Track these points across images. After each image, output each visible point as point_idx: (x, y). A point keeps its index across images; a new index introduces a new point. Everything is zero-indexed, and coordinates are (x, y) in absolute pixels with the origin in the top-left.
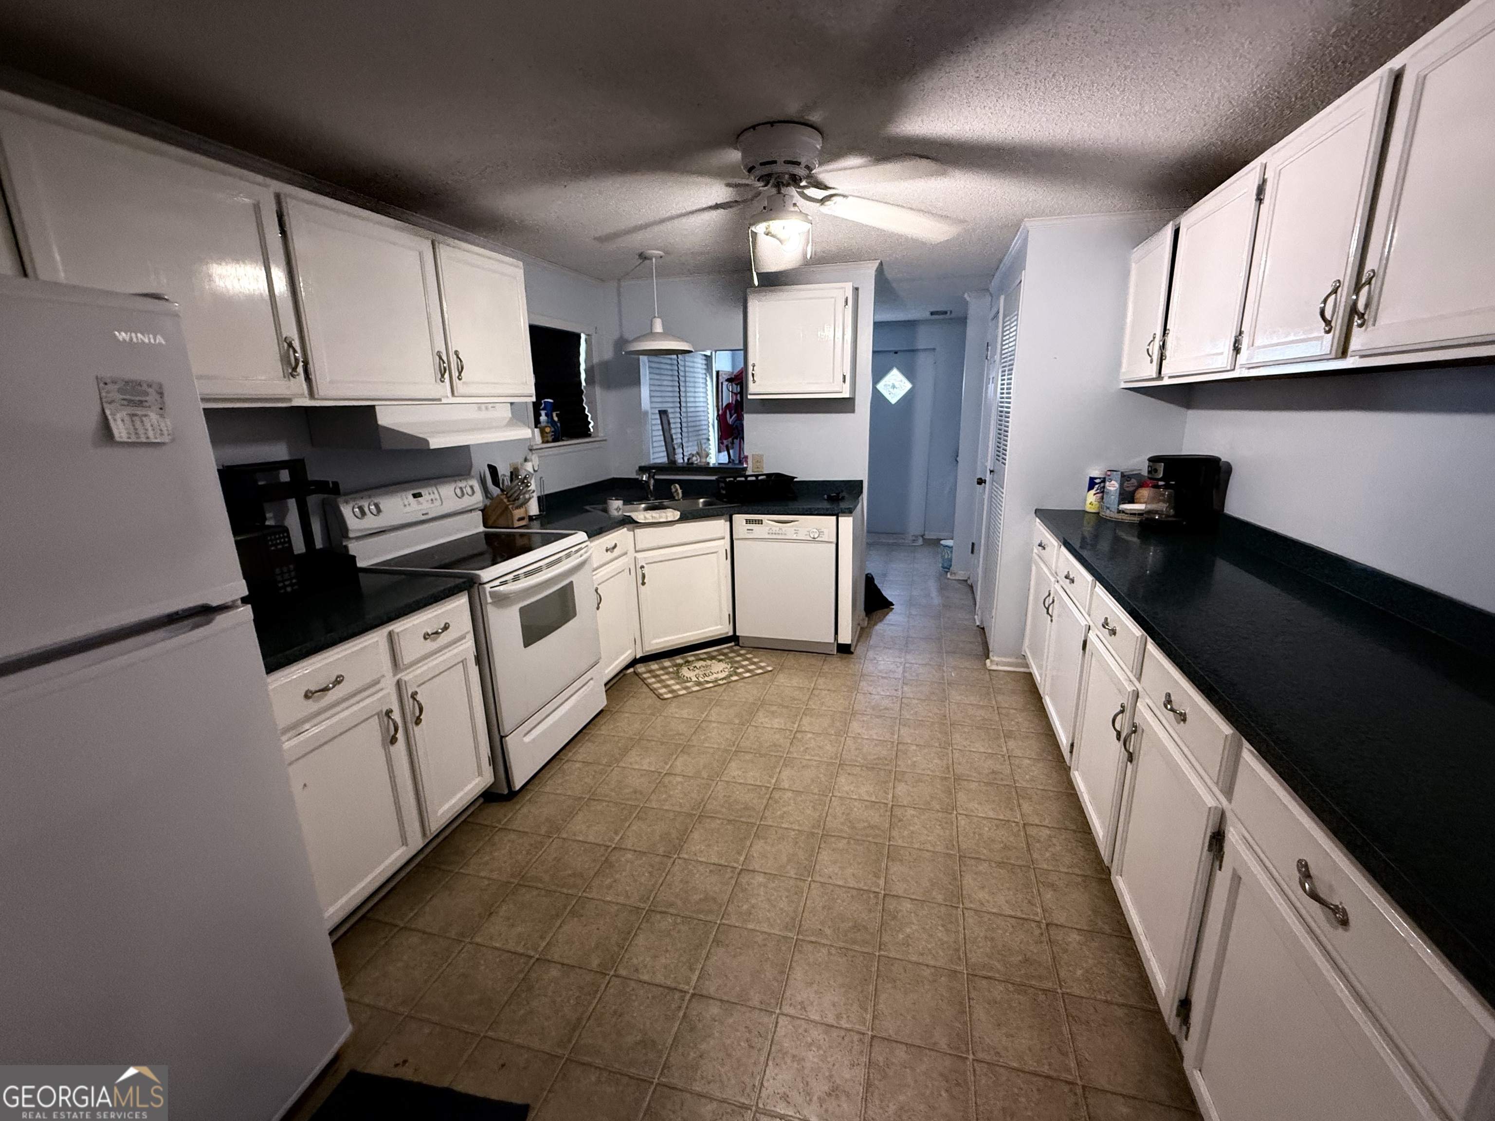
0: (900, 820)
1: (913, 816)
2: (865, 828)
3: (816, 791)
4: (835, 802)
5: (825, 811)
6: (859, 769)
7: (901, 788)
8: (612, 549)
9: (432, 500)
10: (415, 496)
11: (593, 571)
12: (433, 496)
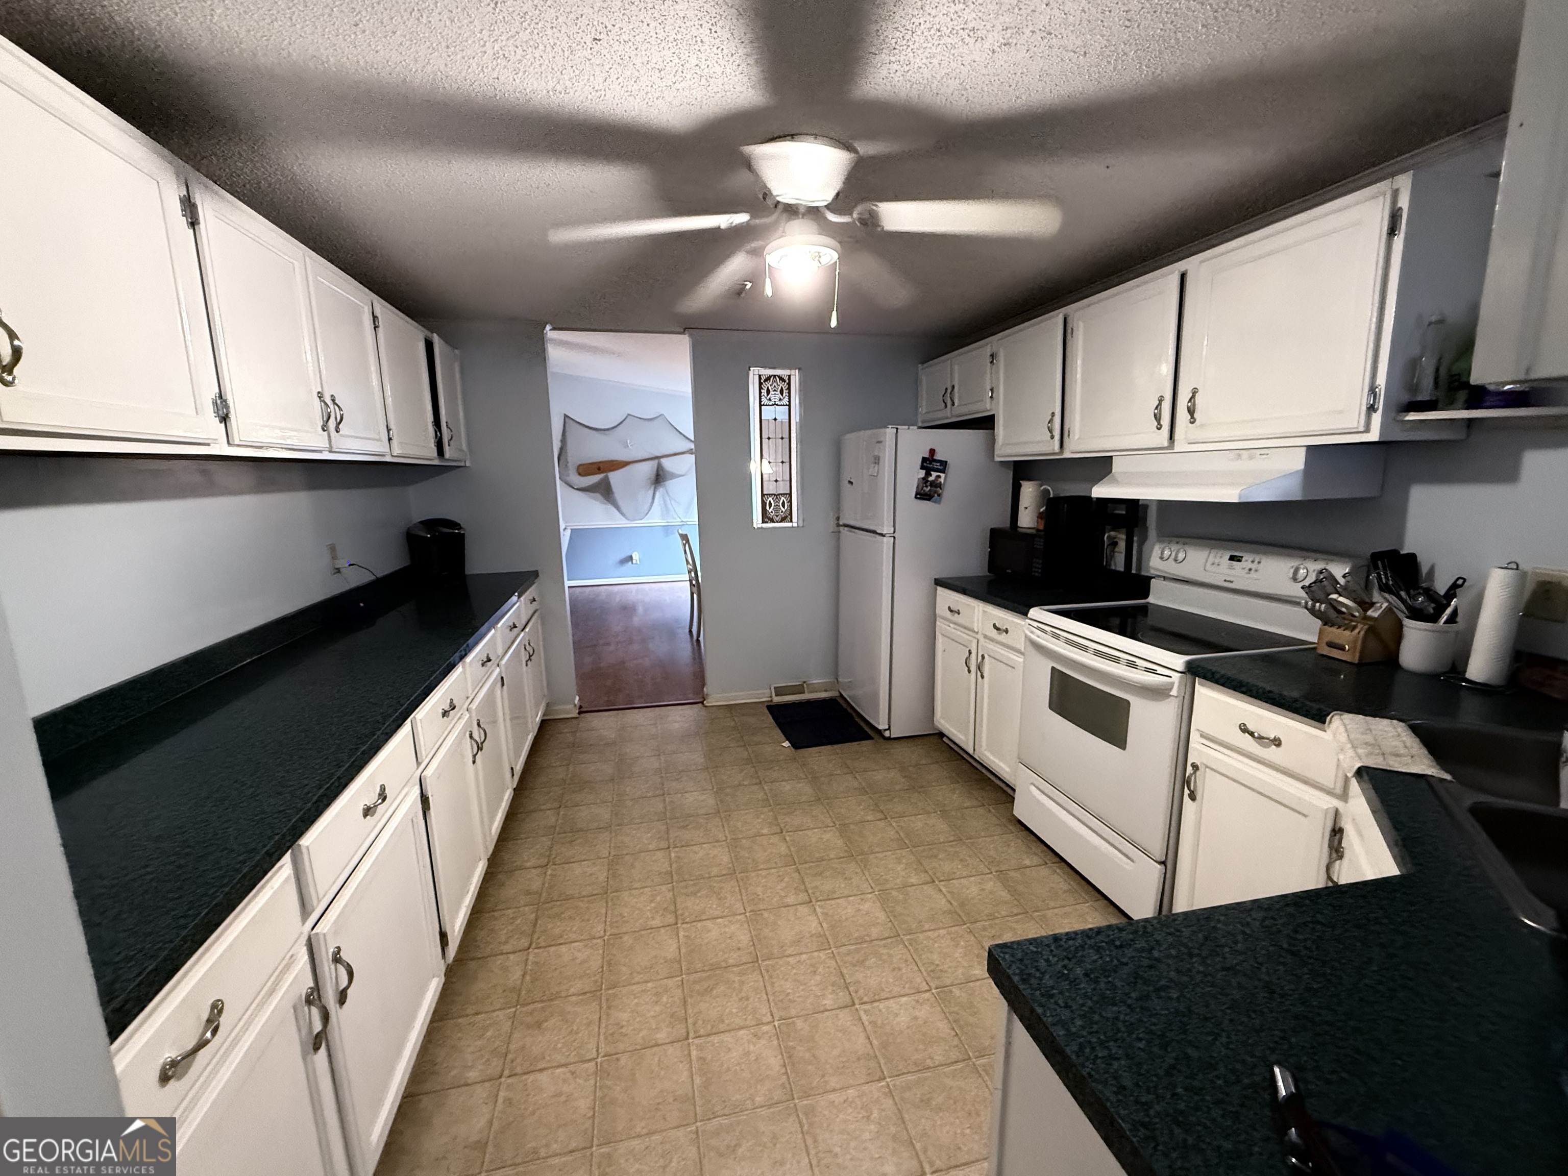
0: (665, 909)
1: (653, 918)
2: (698, 891)
3: (766, 914)
4: (739, 907)
5: (744, 894)
6: (731, 961)
7: (670, 948)
8: (1261, 738)
9: (1250, 570)
10: (1232, 558)
11: (1202, 736)
12: (1254, 566)
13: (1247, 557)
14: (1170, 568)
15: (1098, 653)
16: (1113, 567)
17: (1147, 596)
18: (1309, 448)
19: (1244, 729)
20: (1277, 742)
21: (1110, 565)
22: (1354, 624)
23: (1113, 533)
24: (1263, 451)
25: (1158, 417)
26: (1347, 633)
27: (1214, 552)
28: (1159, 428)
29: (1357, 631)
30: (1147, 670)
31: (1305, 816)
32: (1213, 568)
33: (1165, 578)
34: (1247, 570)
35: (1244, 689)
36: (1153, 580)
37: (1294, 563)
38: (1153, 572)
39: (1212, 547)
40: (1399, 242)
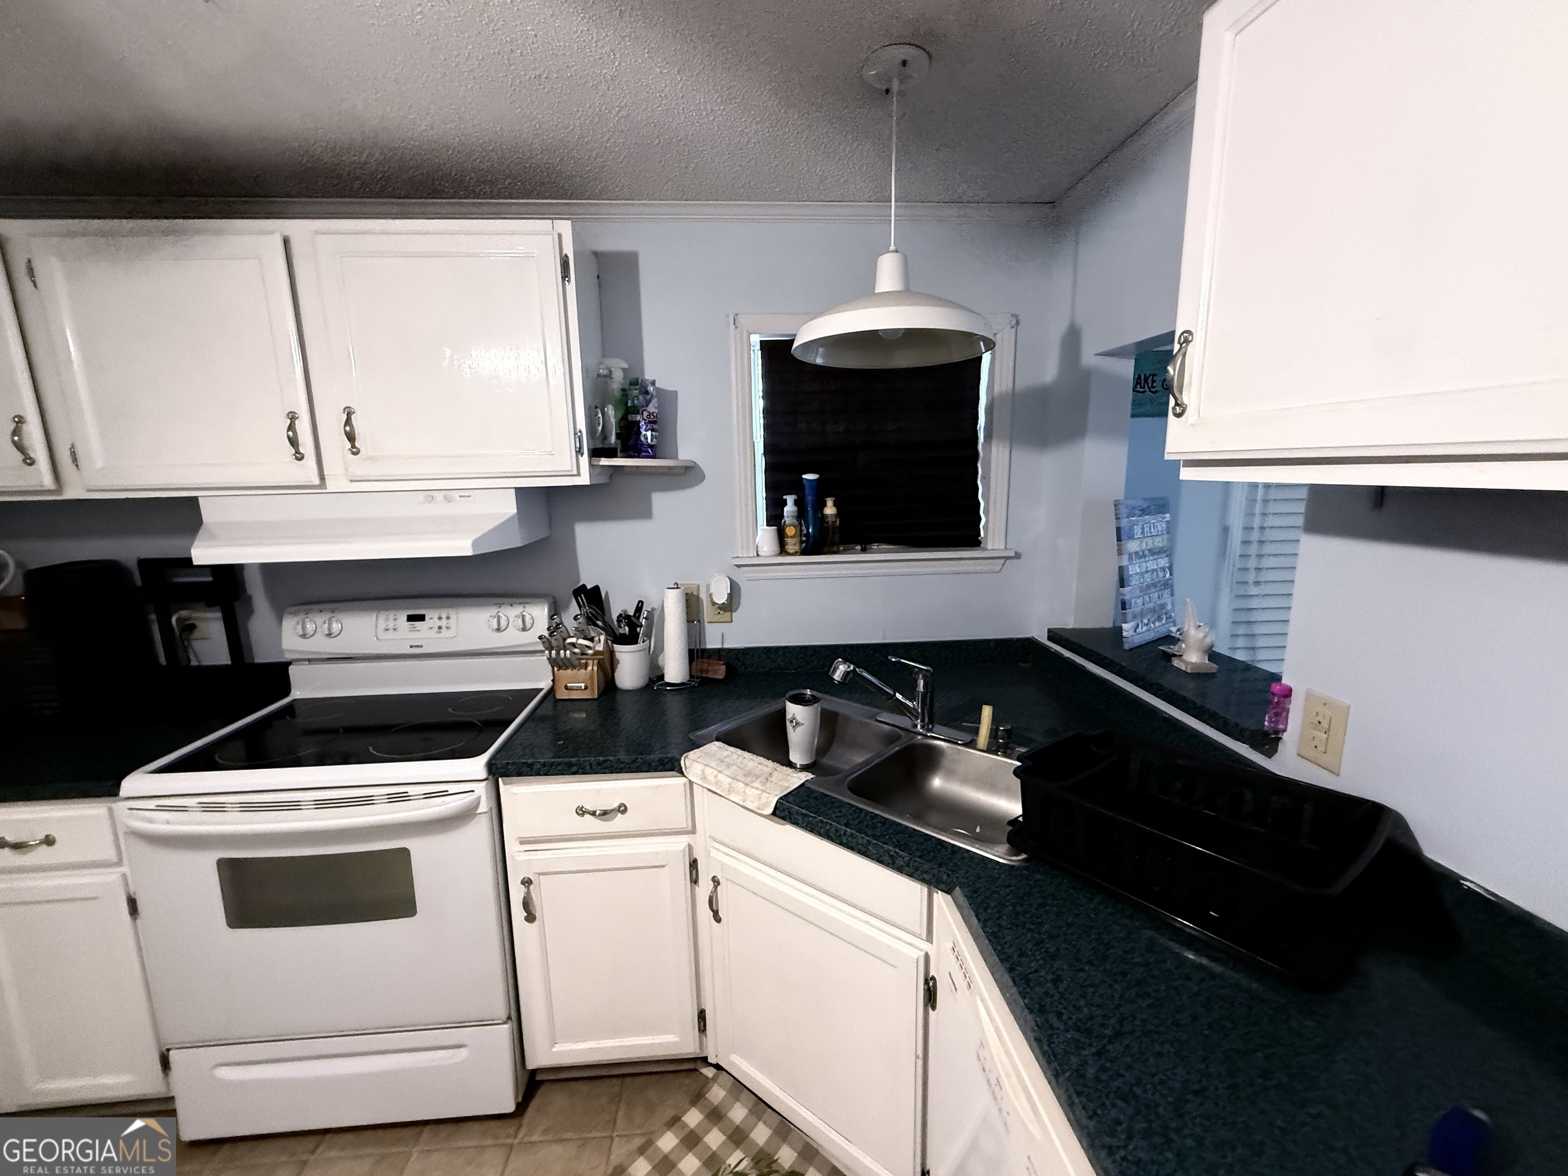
8: (605, 813)
9: (440, 628)
10: (411, 618)
11: (522, 843)
12: (444, 623)
13: (432, 617)
14: (320, 645)
15: (321, 804)
16: (194, 663)
17: (287, 691)
18: (519, 491)
19: (581, 812)
20: (622, 809)
21: (189, 660)
22: (584, 661)
23: (184, 613)
24: (462, 493)
25: (293, 442)
26: (583, 671)
27: (382, 617)
28: (299, 457)
29: (590, 668)
30: (428, 796)
31: (663, 866)
32: (390, 635)
33: (310, 661)
34: (436, 629)
35: (574, 769)
36: (291, 668)
37: (493, 611)
38: (288, 657)
39: (379, 609)
40: (571, 288)
